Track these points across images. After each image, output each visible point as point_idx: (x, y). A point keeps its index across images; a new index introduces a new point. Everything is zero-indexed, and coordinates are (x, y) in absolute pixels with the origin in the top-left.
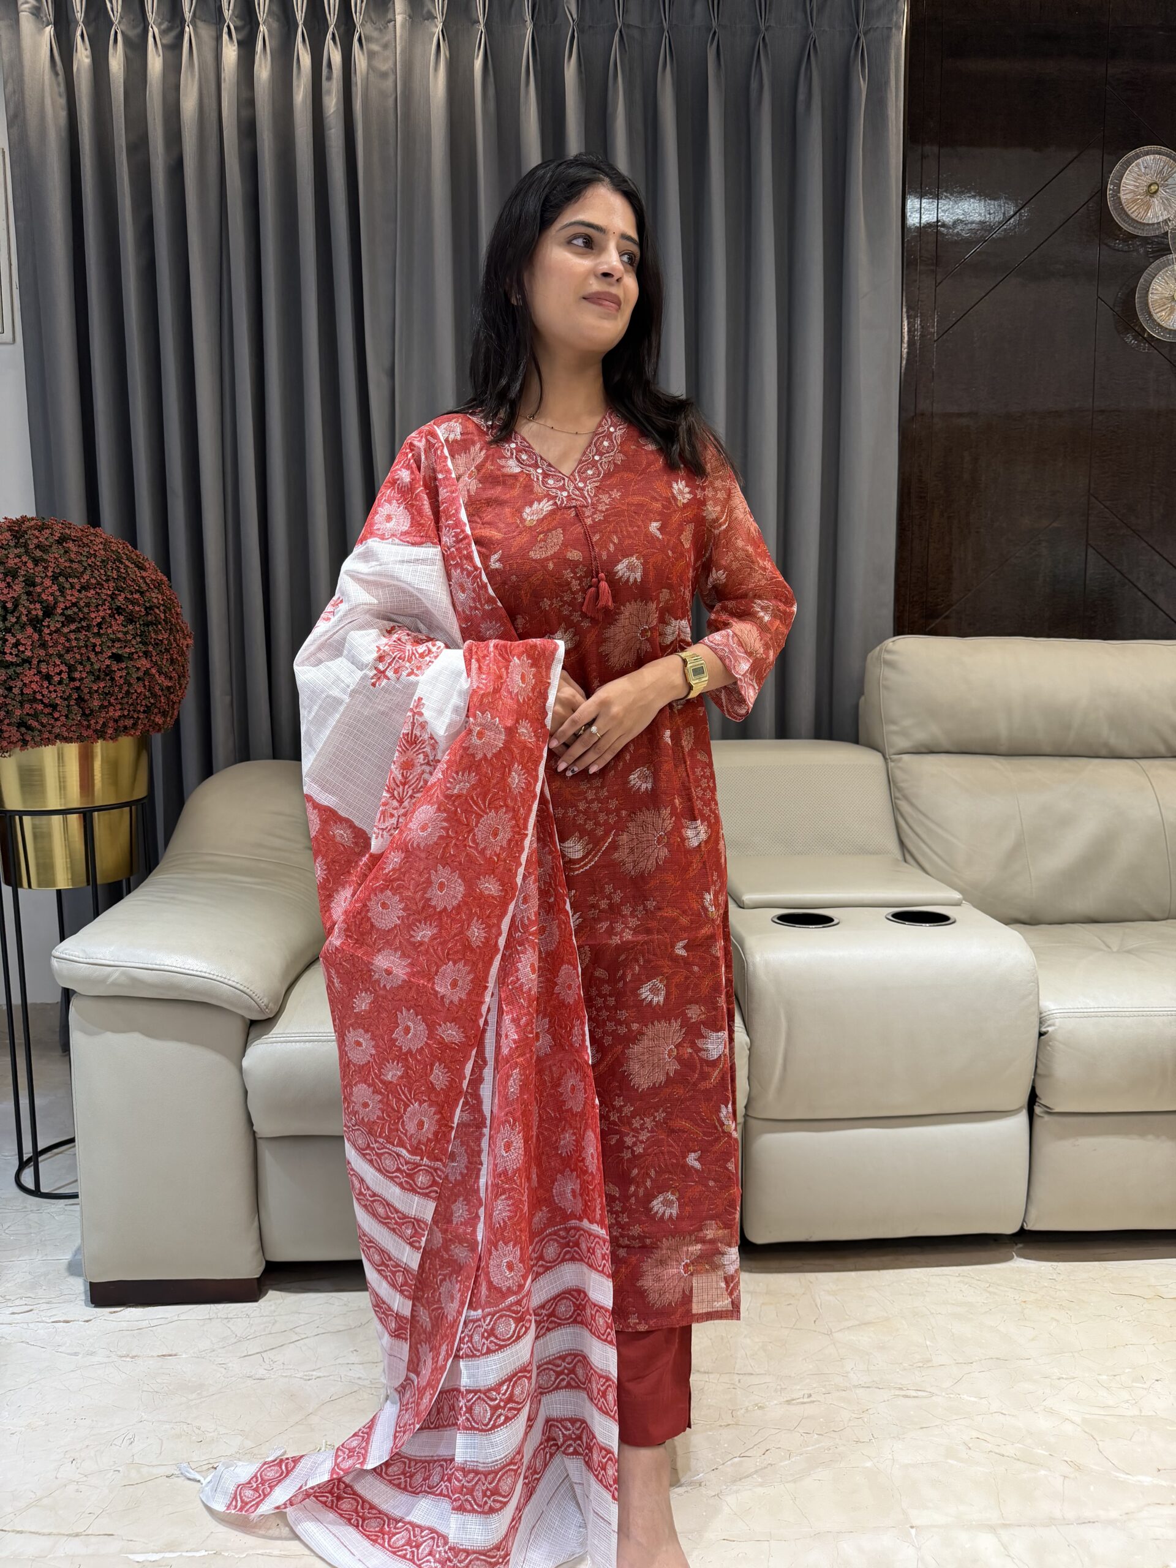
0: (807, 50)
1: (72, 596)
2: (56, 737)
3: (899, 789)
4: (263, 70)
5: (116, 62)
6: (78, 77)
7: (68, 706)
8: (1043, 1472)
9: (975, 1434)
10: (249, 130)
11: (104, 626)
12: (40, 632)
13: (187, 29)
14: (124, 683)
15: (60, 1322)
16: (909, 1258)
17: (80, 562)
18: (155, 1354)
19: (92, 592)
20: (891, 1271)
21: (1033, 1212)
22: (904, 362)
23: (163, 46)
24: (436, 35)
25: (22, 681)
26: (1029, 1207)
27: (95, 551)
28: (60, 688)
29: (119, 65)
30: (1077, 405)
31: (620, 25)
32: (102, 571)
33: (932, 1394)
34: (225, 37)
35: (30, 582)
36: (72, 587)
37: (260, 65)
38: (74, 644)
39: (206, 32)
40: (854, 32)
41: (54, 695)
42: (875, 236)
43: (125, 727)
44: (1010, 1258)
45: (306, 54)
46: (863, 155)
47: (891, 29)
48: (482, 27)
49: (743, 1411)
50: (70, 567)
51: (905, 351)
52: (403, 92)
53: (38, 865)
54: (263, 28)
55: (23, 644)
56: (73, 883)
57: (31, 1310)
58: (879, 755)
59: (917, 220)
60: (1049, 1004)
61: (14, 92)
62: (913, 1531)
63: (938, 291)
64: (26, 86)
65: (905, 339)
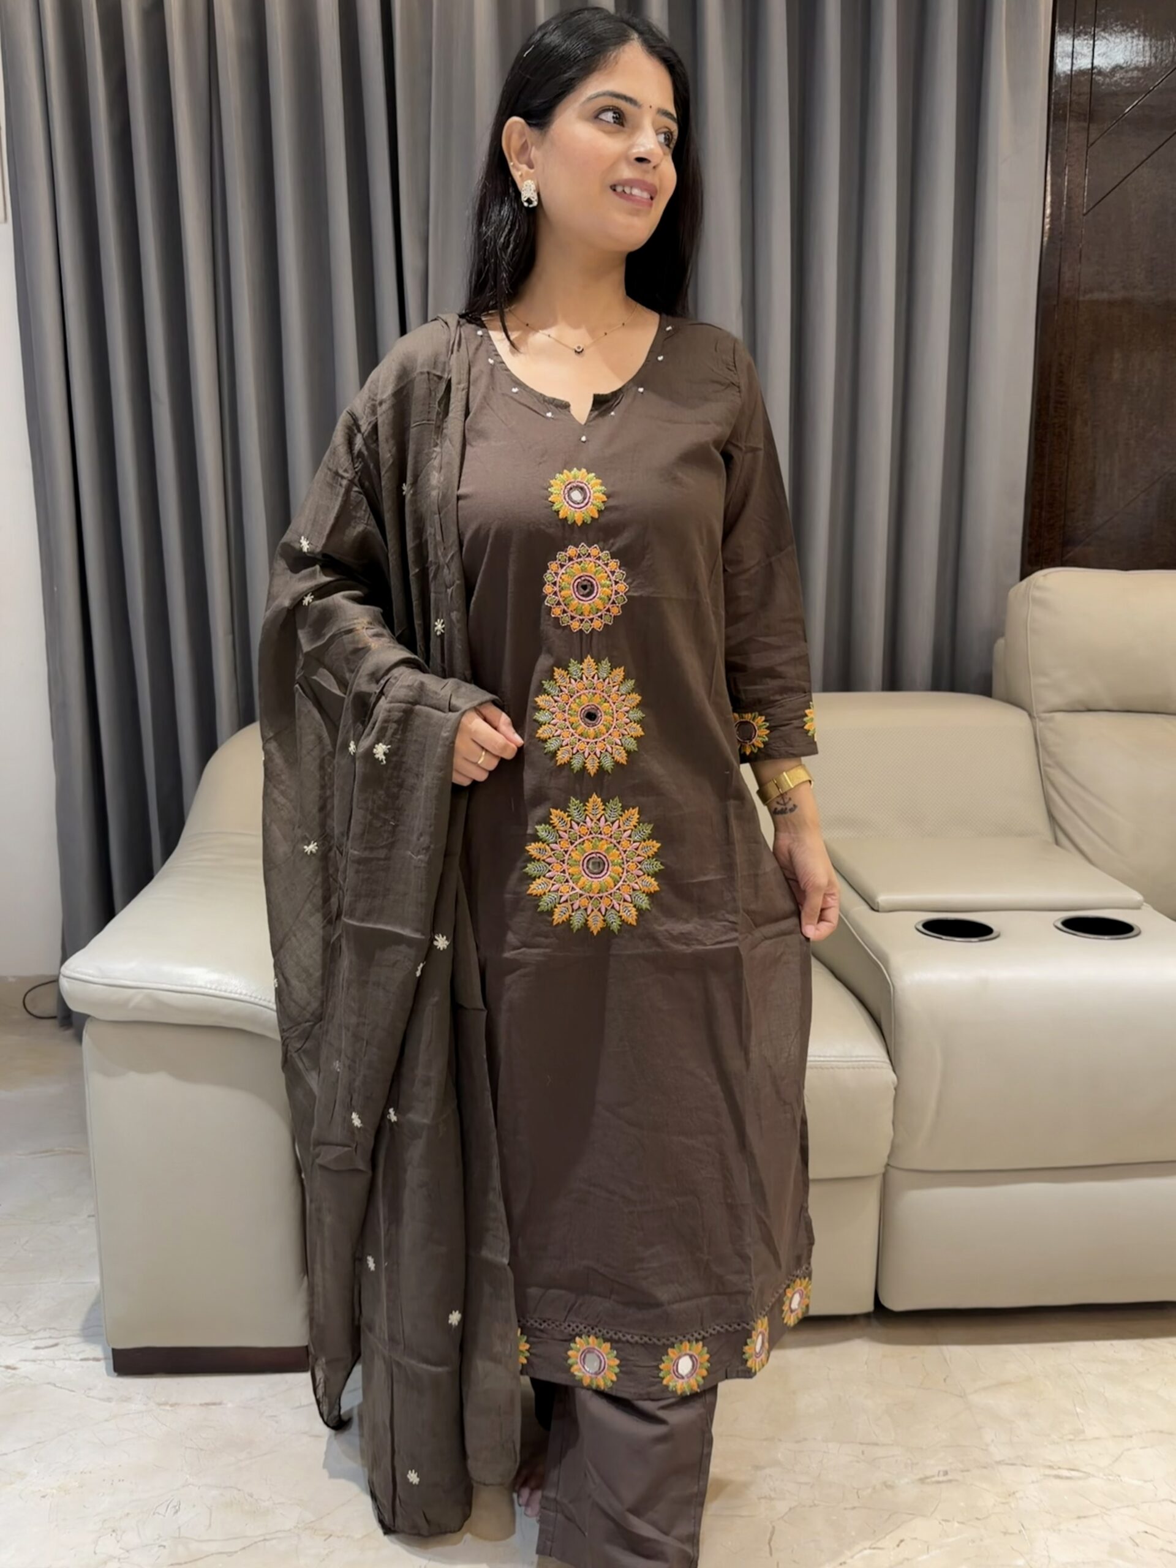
3: (1051, 754)
22: (1046, 239)
42: (1018, 86)
51: (1047, 227)
59: (1069, 67)
63: (1090, 153)
65: (1048, 211)
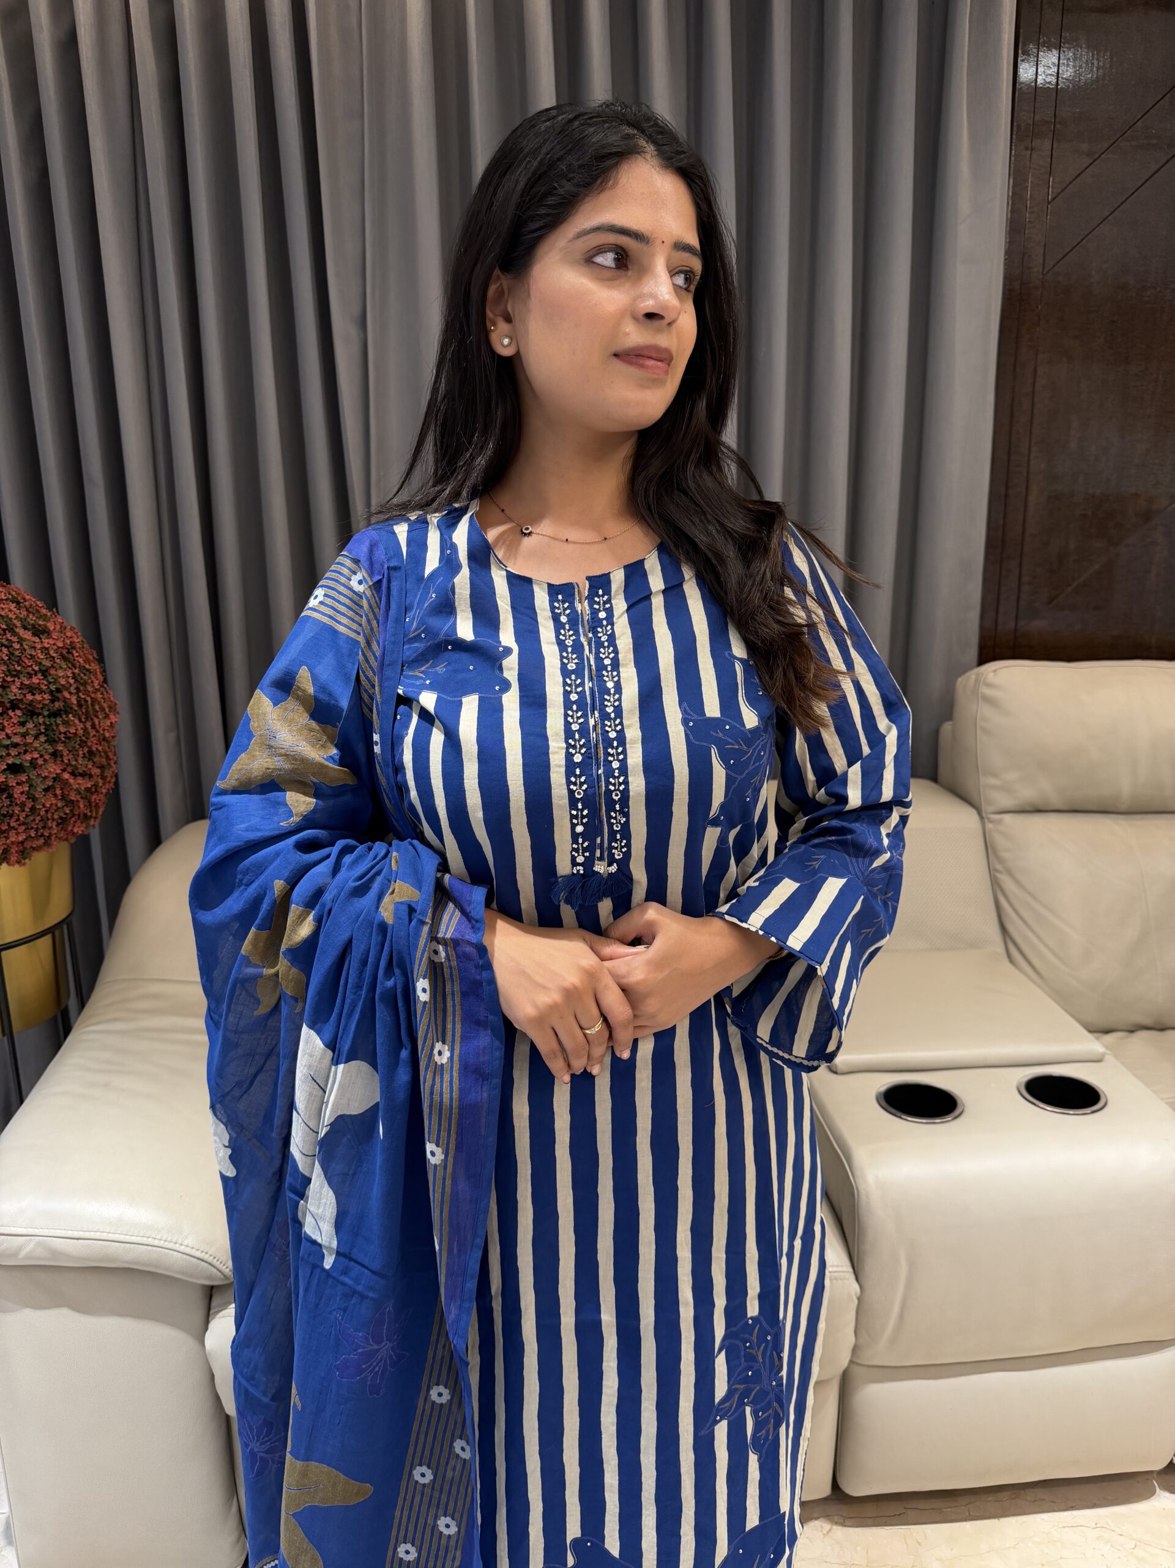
3: (1000, 860)
44: (1150, 1494)
51: (1007, 287)
58: (973, 813)
63: (1050, 209)
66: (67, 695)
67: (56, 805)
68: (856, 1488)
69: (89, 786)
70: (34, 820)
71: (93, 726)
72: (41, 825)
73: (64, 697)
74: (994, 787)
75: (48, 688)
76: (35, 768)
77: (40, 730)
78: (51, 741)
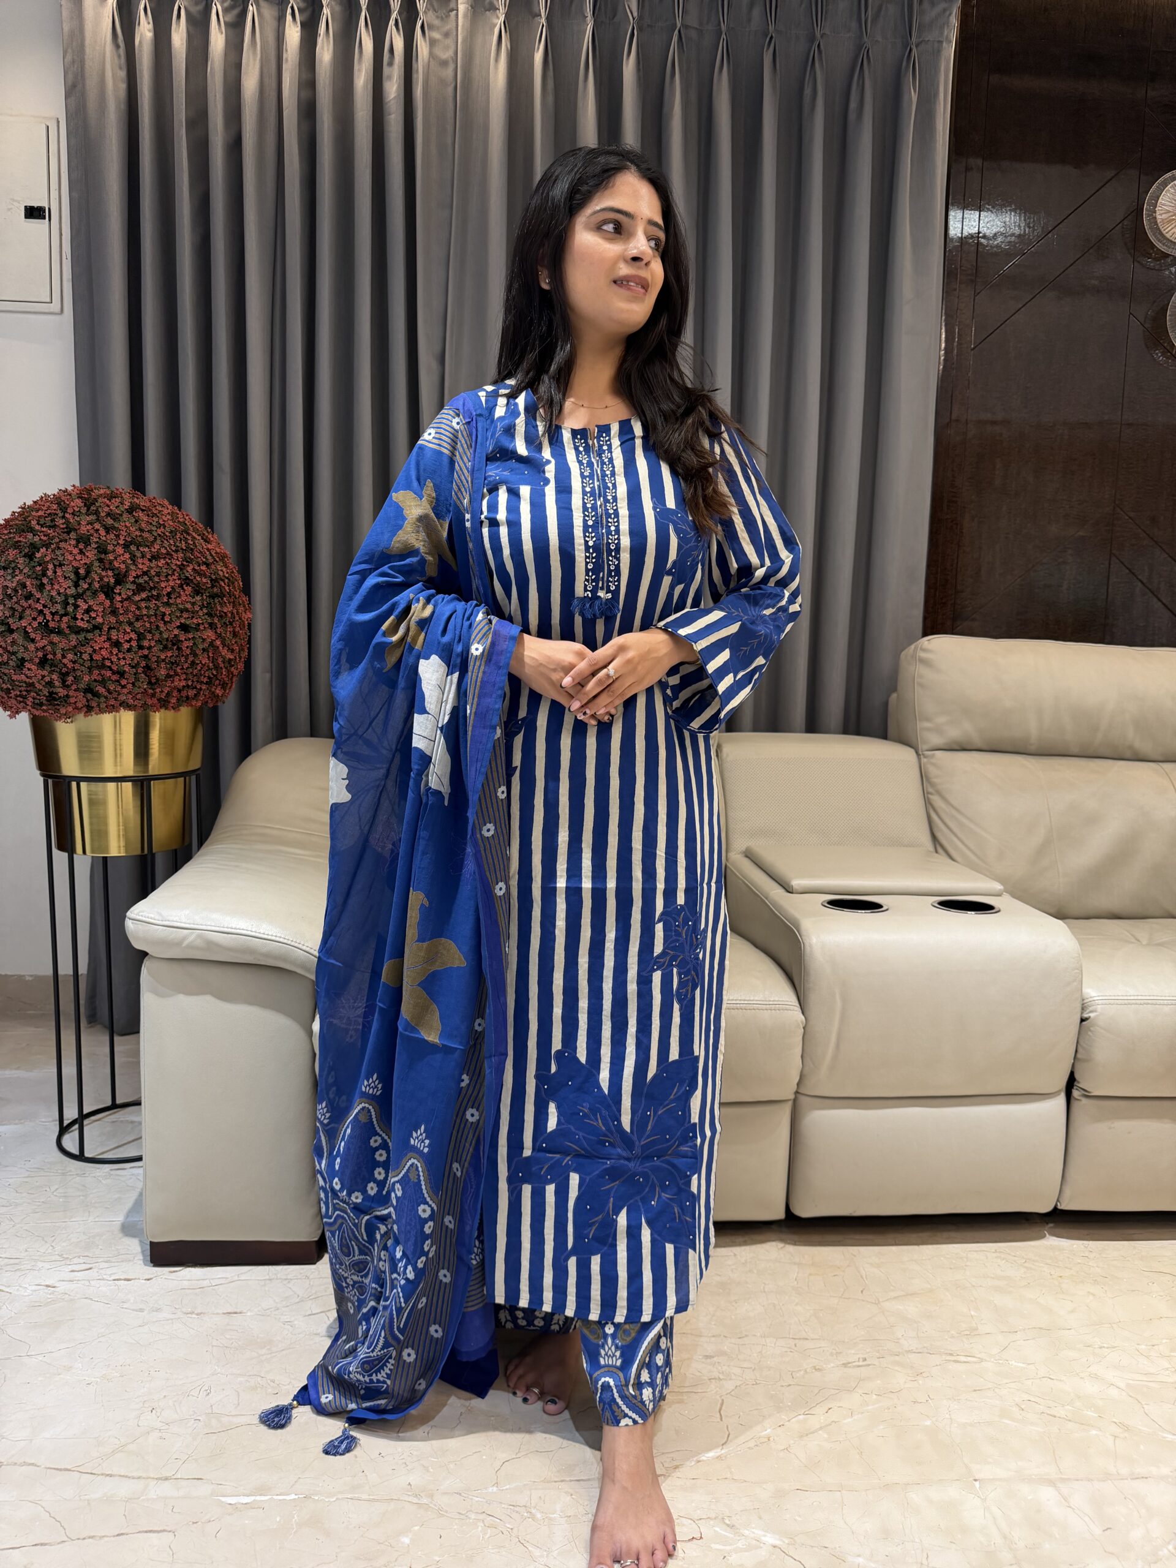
0: (859, 57)
1: (143, 565)
2: (120, 705)
3: (932, 785)
4: (325, 52)
5: (179, 37)
6: (140, 51)
7: (135, 674)
8: (1094, 1432)
9: (1026, 1397)
10: (308, 111)
11: (172, 596)
12: (112, 600)
13: (250, 7)
14: (191, 654)
15: (120, 1280)
16: (945, 1235)
17: (150, 531)
18: (220, 1312)
19: (163, 561)
20: (930, 1247)
21: (1067, 1192)
22: (941, 367)
23: (225, 23)
24: (498, 26)
25: (92, 647)
26: (1063, 1187)
27: (164, 521)
28: (129, 656)
29: (182, 40)
30: (1106, 418)
31: (679, 25)
32: (171, 542)
33: (982, 1360)
34: (289, 17)
35: (102, 550)
36: (143, 557)
37: (323, 48)
38: (145, 612)
39: (269, 13)
40: (906, 45)
41: (122, 663)
43: (187, 697)
44: (1044, 1237)
45: (367, 38)
46: (911, 164)
47: (941, 42)
48: (543, 21)
49: (802, 1373)
50: (140, 536)
51: (942, 358)
52: (463, 82)
53: (92, 832)
54: (326, 11)
55: (95, 611)
56: (126, 851)
57: (90, 1269)
58: (912, 750)
59: (959, 230)
60: (1091, 992)
61: (73, 62)
62: (977, 1484)
63: (976, 301)
64: (86, 57)
65: (943, 345)
66: (223, 584)
67: (208, 666)
68: (805, 1210)
69: (232, 657)
70: (191, 673)
71: (238, 613)
72: (195, 679)
73: (220, 585)
74: (928, 729)
75: (210, 577)
76: (197, 631)
77: (203, 605)
78: (210, 615)
